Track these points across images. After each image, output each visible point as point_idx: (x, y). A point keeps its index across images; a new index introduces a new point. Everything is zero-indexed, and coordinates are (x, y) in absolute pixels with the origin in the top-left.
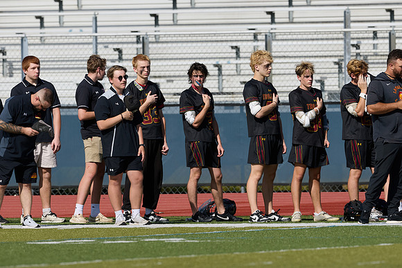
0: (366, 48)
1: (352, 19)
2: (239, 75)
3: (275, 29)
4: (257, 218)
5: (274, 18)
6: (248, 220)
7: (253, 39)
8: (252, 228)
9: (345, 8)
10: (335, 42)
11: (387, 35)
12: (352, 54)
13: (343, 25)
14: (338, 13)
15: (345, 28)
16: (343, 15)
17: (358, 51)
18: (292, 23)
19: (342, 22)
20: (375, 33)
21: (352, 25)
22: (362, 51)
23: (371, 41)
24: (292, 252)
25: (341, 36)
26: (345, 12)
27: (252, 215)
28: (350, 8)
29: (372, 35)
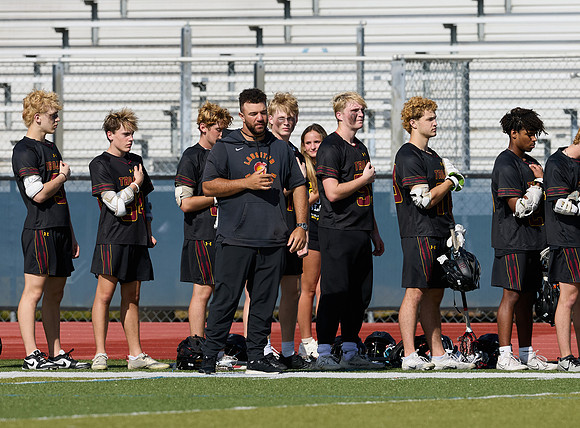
0: (216, 88)
1: (194, 41)
2: (10, 130)
3: (69, 56)
4: (36, 363)
5: (68, 38)
6: (20, 366)
7: (32, 71)
8: (27, 379)
9: (183, 23)
10: (167, 78)
11: (251, 68)
12: (193, 98)
13: (179, 51)
14: (172, 31)
15: (183, 55)
16: (180, 35)
17: (203, 94)
18: (97, 46)
19: (177, 46)
20: (231, 65)
21: (194, 51)
22: (210, 94)
23: (226, 78)
24: (92, 418)
25: (177, 68)
26: (183, 30)
27: (28, 358)
28: (192, 23)
29: (226, 68)
